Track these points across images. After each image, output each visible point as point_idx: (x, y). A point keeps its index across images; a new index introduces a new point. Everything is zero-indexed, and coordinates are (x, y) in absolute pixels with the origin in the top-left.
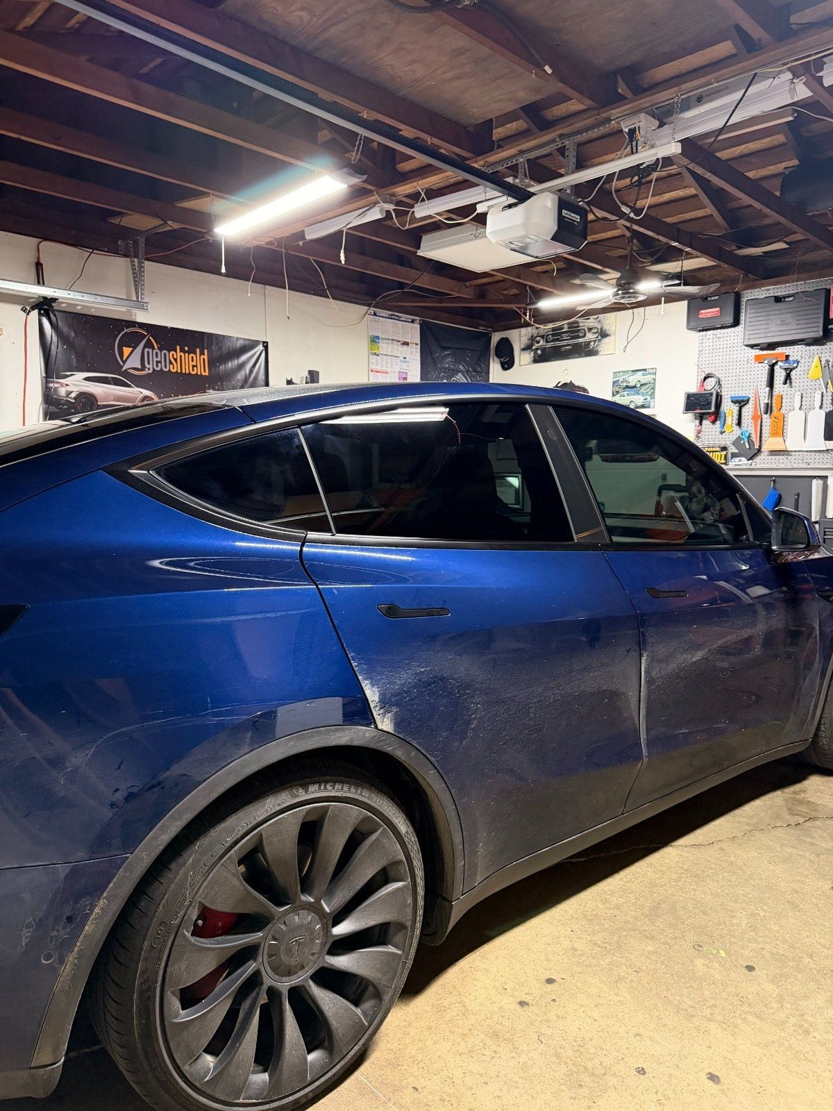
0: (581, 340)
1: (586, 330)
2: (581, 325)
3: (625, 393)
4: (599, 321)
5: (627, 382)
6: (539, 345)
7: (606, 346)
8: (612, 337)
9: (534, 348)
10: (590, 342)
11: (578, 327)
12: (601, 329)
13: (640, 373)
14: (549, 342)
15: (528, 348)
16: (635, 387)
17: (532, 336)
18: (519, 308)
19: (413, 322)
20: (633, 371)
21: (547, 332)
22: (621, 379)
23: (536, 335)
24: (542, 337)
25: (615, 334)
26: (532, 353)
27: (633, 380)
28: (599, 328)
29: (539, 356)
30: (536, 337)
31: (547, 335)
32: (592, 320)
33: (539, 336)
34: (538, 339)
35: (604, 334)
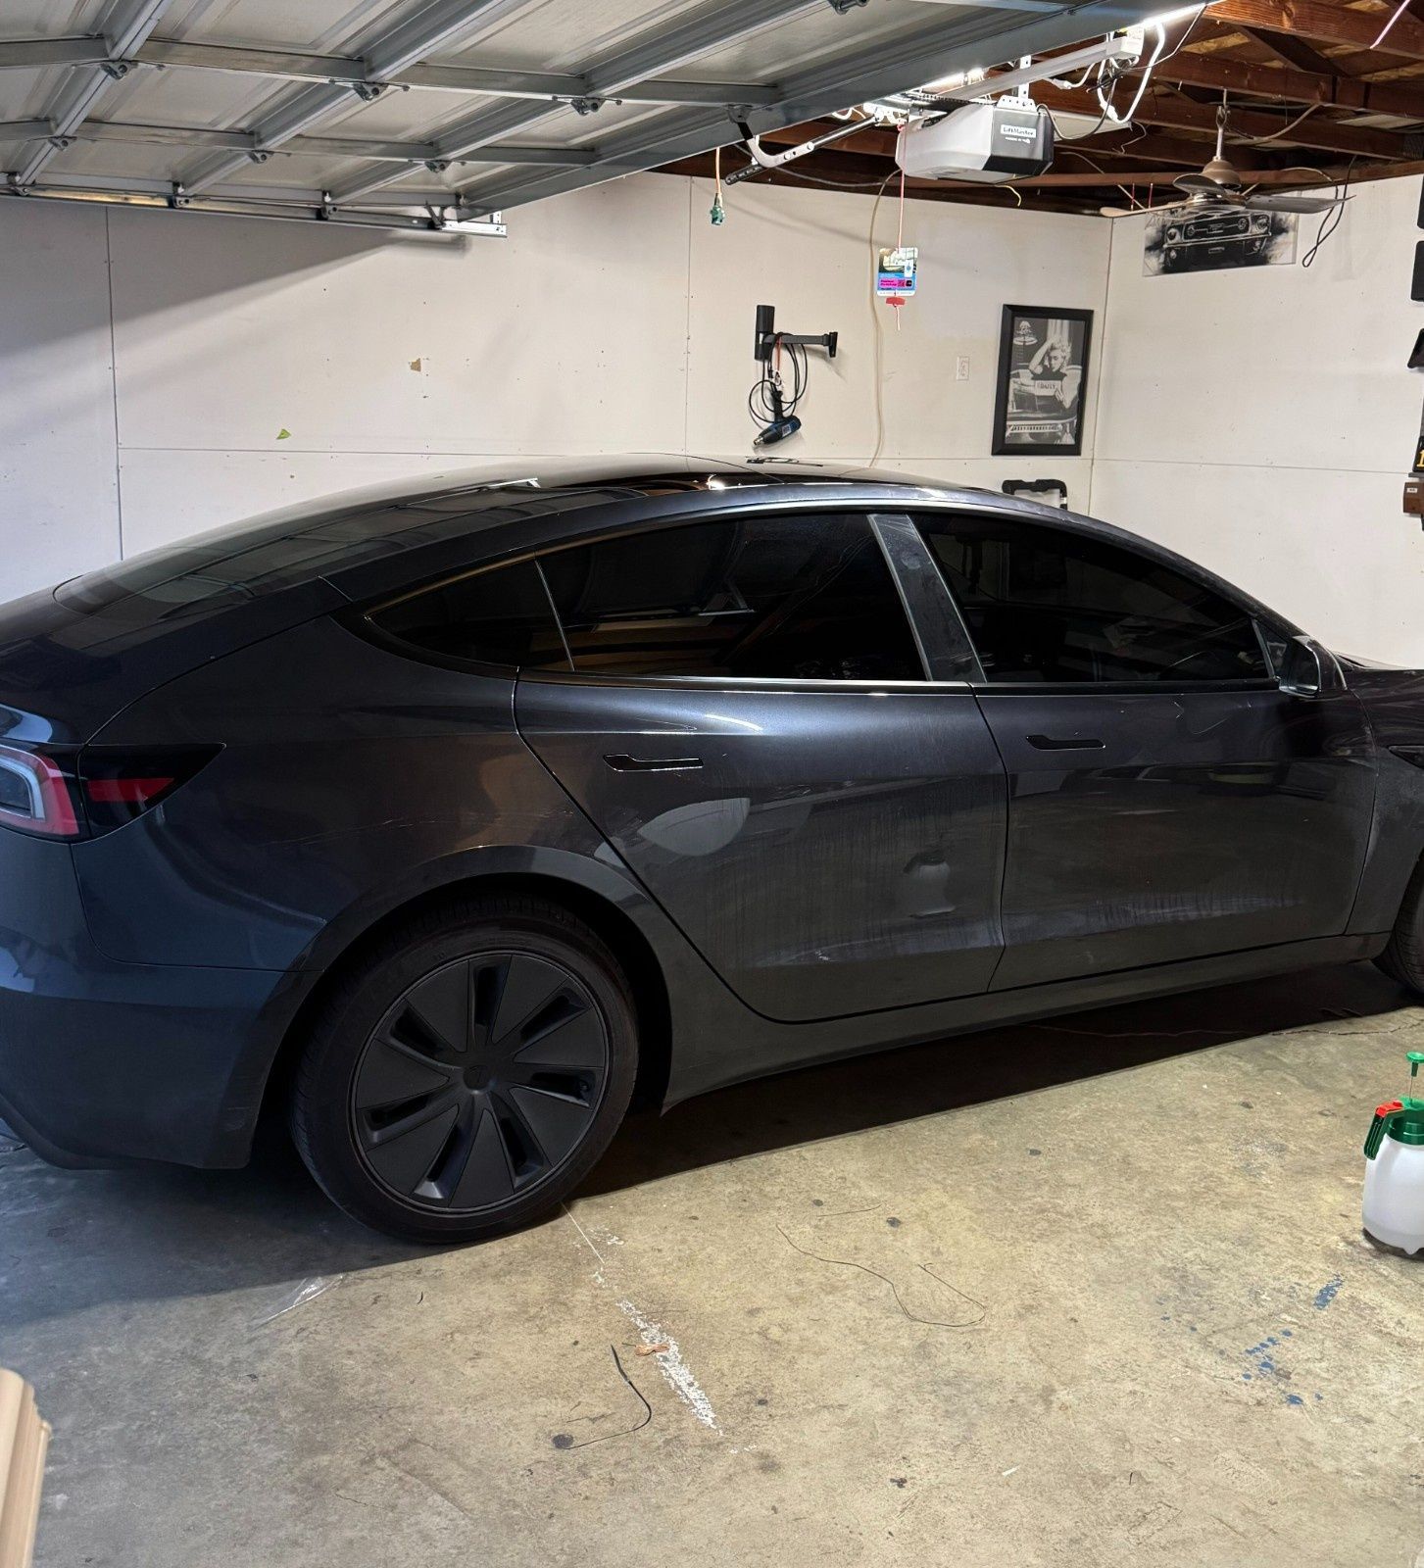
0: (1240, 237)
1: (1250, 219)
6: (1174, 241)
7: (1282, 246)
8: (1291, 234)
9: (1165, 246)
10: (1256, 240)
11: (1238, 212)
12: (1273, 219)
14: (1191, 238)
15: (1154, 246)
17: (1164, 226)
18: (1128, 188)
21: (1186, 220)
23: (1169, 224)
24: (1179, 227)
25: (1295, 229)
26: (1163, 256)
28: (1270, 216)
29: (1173, 261)
30: (1170, 228)
31: (1188, 226)
33: (1174, 227)
34: (1173, 231)
35: (1277, 229)
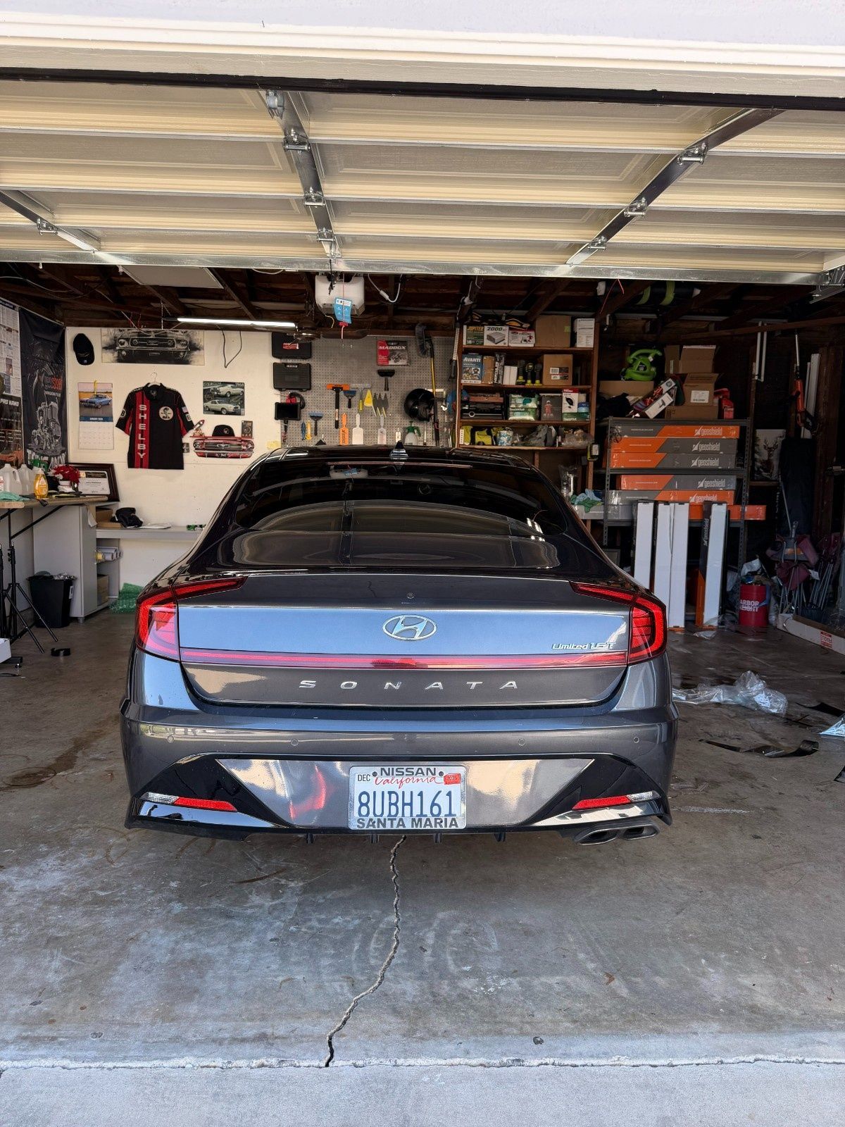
0: (170, 349)
1: (175, 341)
2: (169, 335)
3: (216, 401)
4: (188, 335)
5: (218, 391)
6: (123, 346)
7: (198, 357)
8: (202, 351)
9: (117, 348)
10: (178, 353)
11: (166, 336)
12: (190, 342)
13: (230, 386)
14: (134, 345)
15: (110, 347)
16: (225, 396)
17: (115, 337)
19: (14, 308)
20: (222, 383)
21: (133, 336)
22: (212, 388)
23: (119, 336)
24: (127, 339)
25: (205, 349)
26: (116, 354)
27: (223, 390)
28: (188, 341)
29: (123, 356)
30: (120, 339)
31: (133, 339)
32: (180, 333)
33: (124, 339)
34: (122, 340)
35: (193, 347)
